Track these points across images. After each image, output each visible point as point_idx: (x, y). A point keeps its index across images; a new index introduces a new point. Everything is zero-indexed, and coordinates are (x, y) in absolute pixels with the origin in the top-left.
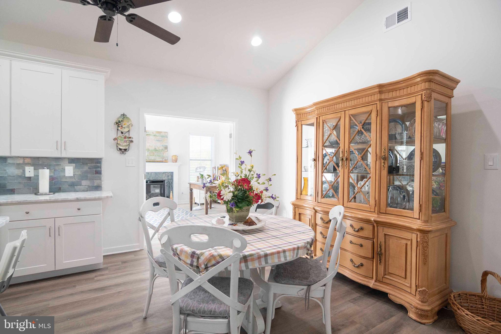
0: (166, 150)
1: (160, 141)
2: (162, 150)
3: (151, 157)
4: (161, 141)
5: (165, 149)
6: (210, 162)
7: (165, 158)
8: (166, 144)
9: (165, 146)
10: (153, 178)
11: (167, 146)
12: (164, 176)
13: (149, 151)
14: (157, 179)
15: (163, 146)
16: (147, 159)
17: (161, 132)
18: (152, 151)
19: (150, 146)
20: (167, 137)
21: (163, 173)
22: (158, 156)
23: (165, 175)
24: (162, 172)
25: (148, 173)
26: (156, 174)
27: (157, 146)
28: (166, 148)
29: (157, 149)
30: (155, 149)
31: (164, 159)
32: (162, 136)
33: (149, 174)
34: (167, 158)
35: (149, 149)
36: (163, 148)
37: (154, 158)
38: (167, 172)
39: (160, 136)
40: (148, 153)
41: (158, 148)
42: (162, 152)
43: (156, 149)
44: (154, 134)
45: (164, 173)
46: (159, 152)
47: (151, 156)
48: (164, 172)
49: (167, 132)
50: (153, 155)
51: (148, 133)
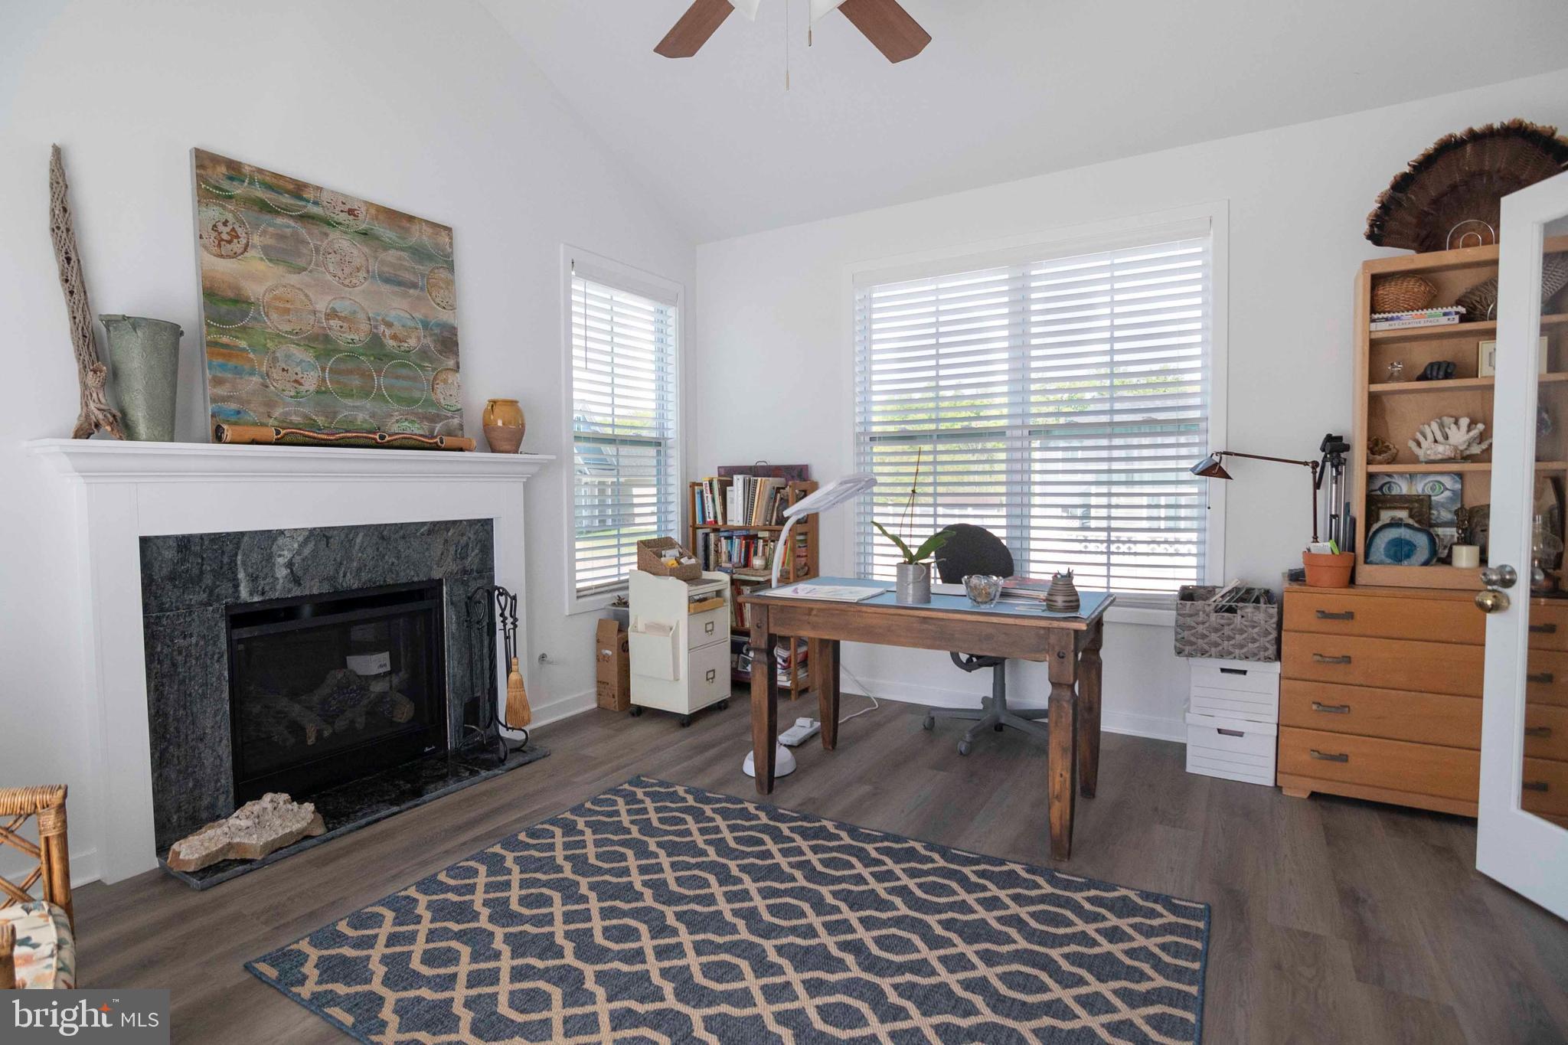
0: (451, 363)
1: (400, 284)
2: (424, 353)
3: (349, 402)
4: (414, 286)
5: (439, 351)
6: (652, 451)
7: (447, 418)
8: (445, 316)
9: (438, 325)
10: (364, 576)
11: (453, 330)
12: (438, 547)
13: (328, 354)
14: (390, 581)
15: (426, 325)
16: (321, 420)
17: (411, 218)
18: (352, 355)
19: (333, 314)
20: (450, 266)
21: (429, 532)
22: (400, 400)
23: (446, 541)
24: (423, 524)
25: (328, 538)
26: (383, 538)
27: (389, 325)
28: (448, 342)
29: (391, 343)
30: (376, 341)
31: (438, 427)
32: (420, 254)
33: (335, 542)
34: (456, 421)
35: (327, 339)
36: (428, 341)
37: (373, 415)
38: (454, 522)
39: (402, 249)
40: (323, 370)
41: (394, 337)
42: (423, 368)
43: (382, 345)
44: (363, 227)
45: (437, 528)
46: (404, 372)
47: (350, 395)
48: (435, 524)
49: (449, 229)
50: (366, 393)
51: (316, 203)
